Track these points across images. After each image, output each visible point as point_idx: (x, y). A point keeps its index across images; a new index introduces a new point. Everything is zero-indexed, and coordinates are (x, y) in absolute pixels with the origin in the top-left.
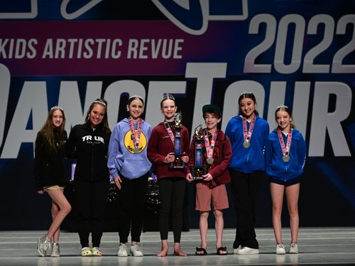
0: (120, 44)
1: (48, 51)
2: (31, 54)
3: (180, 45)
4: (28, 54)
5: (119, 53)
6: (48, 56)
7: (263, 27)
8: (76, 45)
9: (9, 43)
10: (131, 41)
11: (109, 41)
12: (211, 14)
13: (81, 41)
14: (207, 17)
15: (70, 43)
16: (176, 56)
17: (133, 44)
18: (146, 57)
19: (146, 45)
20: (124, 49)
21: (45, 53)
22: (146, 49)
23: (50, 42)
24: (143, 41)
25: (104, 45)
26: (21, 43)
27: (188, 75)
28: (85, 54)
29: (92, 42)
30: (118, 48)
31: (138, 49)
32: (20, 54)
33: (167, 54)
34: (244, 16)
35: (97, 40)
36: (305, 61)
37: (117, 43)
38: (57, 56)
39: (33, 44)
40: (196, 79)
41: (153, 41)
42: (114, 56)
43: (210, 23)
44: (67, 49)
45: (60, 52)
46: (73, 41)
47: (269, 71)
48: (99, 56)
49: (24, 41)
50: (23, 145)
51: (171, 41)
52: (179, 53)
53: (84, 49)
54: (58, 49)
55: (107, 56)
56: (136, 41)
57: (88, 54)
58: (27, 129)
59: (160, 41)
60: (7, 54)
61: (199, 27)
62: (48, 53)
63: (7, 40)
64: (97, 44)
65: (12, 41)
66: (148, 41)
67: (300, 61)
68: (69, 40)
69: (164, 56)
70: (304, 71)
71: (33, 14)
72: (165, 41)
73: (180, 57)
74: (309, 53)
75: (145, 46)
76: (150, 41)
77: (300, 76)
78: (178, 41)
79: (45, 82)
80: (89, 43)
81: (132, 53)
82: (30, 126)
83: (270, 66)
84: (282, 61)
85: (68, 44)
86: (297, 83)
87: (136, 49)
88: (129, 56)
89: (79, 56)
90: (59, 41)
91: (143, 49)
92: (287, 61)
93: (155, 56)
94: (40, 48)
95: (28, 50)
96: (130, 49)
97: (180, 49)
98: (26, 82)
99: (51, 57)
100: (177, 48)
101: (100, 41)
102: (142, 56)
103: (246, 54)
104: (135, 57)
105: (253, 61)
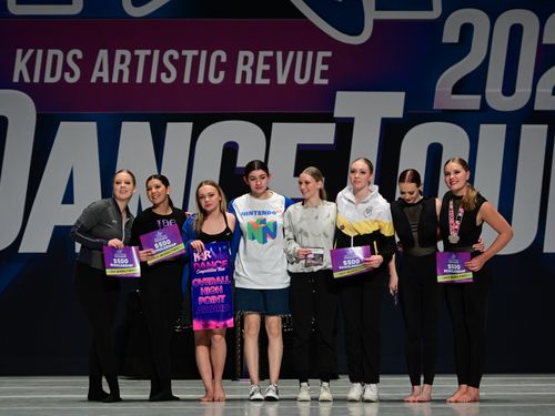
0: (224, 59)
1: (101, 70)
2: (72, 75)
3: (325, 61)
4: (67, 75)
5: (222, 74)
6: (100, 79)
7: (467, 30)
8: (149, 60)
9: (34, 56)
10: (242, 54)
11: (204, 53)
12: (377, 9)
13: (157, 53)
14: (371, 14)
15: (138, 56)
16: (318, 81)
17: (246, 59)
18: (267, 81)
19: (267, 60)
20: (229, 67)
21: (96, 74)
22: (267, 67)
23: (103, 54)
24: (262, 54)
25: (196, 60)
26: (55, 57)
27: (338, 113)
28: (163, 75)
29: (176, 56)
30: (219, 66)
31: (254, 68)
32: (53, 75)
33: (302, 76)
34: (435, 13)
35: (184, 53)
36: (538, 90)
37: (219, 58)
38: (115, 80)
39: (75, 57)
40: (353, 119)
41: (279, 54)
42: (212, 80)
43: (377, 23)
44: (133, 67)
45: (121, 72)
46: (142, 54)
47: (478, 107)
48: (187, 80)
49: (59, 53)
50: (58, 230)
51: (310, 54)
52: (323, 75)
53: (162, 68)
54: (117, 66)
55: (200, 80)
56: (250, 55)
57: (169, 75)
58: (64, 202)
59: (291, 54)
60: (31, 76)
61: (358, 31)
62: (100, 74)
63: (30, 52)
64: (183, 59)
65: (40, 52)
66: (270, 54)
67: (530, 90)
68: (137, 52)
69: (298, 80)
70: (536, 108)
71: (76, 8)
72: (300, 54)
73: (325, 82)
74: (544, 76)
75: (265, 63)
76: (275, 54)
77: (529, 114)
78: (321, 55)
79: (95, 124)
80: (171, 57)
81: (244, 73)
82: (68, 198)
83: (479, 97)
84: (500, 90)
85: (135, 59)
86: (524, 127)
87: (250, 68)
88: (238, 80)
89: (153, 80)
90: (119, 53)
91: (262, 67)
92: (509, 88)
93: (282, 79)
94: (87, 65)
95: (66, 68)
96: (240, 68)
97: (326, 67)
98: (62, 124)
99: (106, 80)
100: (320, 67)
101: (190, 54)
102: (259, 81)
103: (438, 78)
104: (249, 81)
105: (450, 89)
